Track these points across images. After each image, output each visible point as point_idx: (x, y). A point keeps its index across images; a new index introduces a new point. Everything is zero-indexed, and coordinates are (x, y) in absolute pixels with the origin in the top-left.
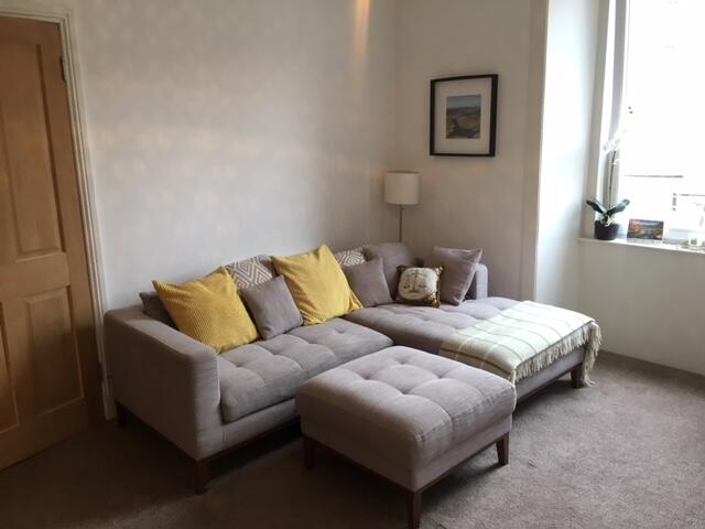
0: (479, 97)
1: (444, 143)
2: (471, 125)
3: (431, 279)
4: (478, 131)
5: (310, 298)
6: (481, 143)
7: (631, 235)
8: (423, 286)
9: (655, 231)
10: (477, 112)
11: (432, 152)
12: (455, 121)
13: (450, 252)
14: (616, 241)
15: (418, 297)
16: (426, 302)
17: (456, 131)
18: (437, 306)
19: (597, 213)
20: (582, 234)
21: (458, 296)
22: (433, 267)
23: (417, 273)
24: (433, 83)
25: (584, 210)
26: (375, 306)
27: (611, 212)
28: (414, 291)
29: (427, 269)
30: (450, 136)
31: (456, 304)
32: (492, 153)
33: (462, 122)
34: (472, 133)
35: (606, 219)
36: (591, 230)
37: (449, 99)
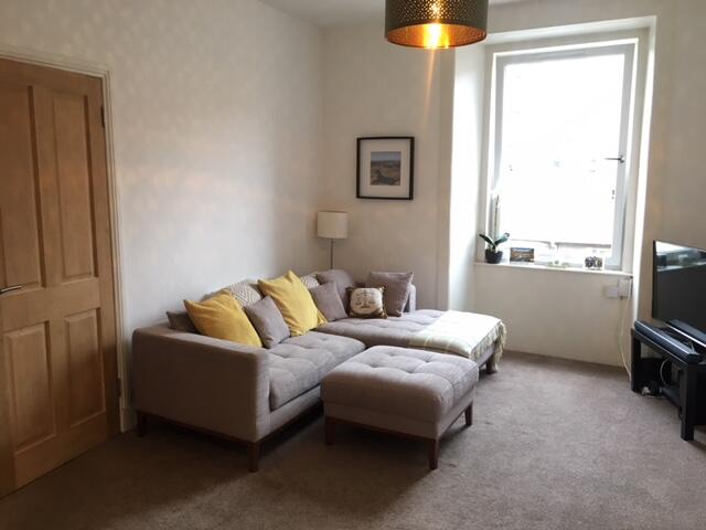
0: (400, 153)
1: (368, 188)
2: (393, 175)
3: (377, 295)
4: (399, 180)
5: (293, 315)
6: (402, 189)
7: (512, 259)
8: (373, 302)
9: (529, 255)
10: (397, 165)
11: (358, 196)
12: (378, 172)
13: (387, 274)
14: (501, 264)
15: (368, 311)
16: (376, 315)
17: (379, 179)
18: (385, 318)
19: (487, 243)
20: (476, 260)
21: (400, 309)
22: (377, 287)
23: (365, 293)
24: (359, 140)
25: (477, 240)
26: (336, 320)
27: (497, 243)
28: (365, 306)
29: (374, 289)
30: (374, 183)
31: (399, 316)
32: (411, 197)
33: (385, 172)
34: (394, 181)
35: (494, 248)
36: (483, 256)
37: (373, 153)
